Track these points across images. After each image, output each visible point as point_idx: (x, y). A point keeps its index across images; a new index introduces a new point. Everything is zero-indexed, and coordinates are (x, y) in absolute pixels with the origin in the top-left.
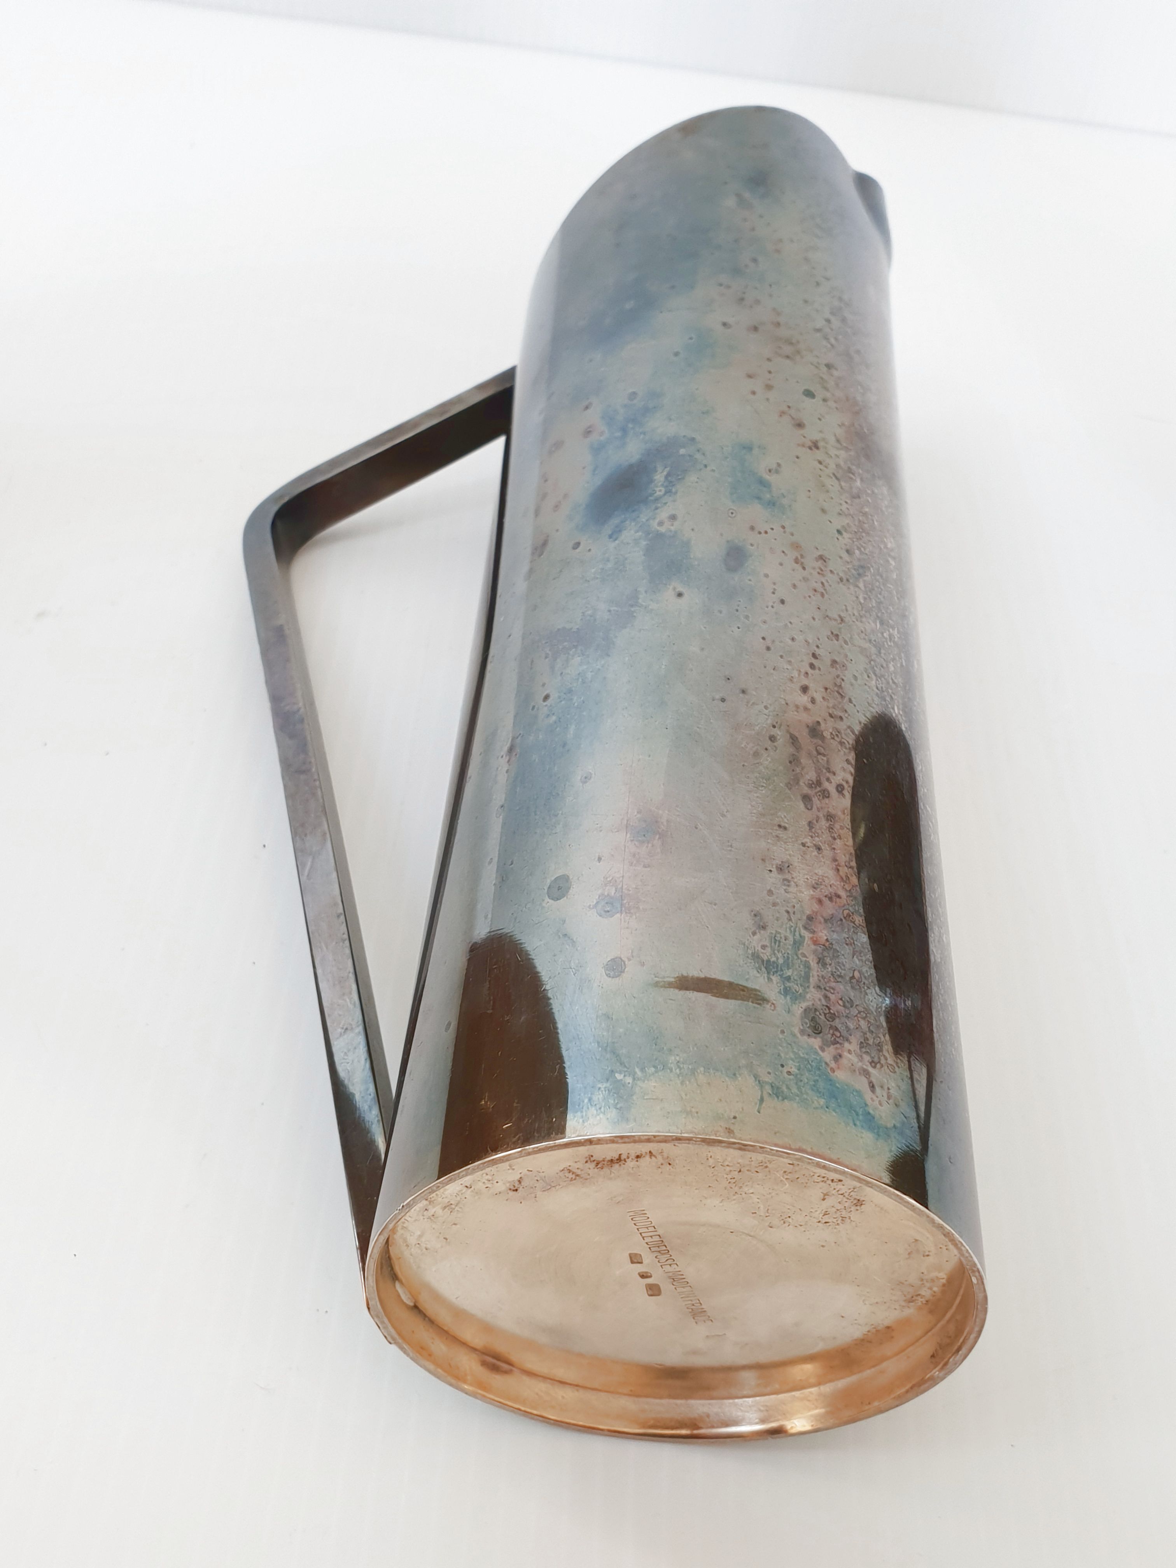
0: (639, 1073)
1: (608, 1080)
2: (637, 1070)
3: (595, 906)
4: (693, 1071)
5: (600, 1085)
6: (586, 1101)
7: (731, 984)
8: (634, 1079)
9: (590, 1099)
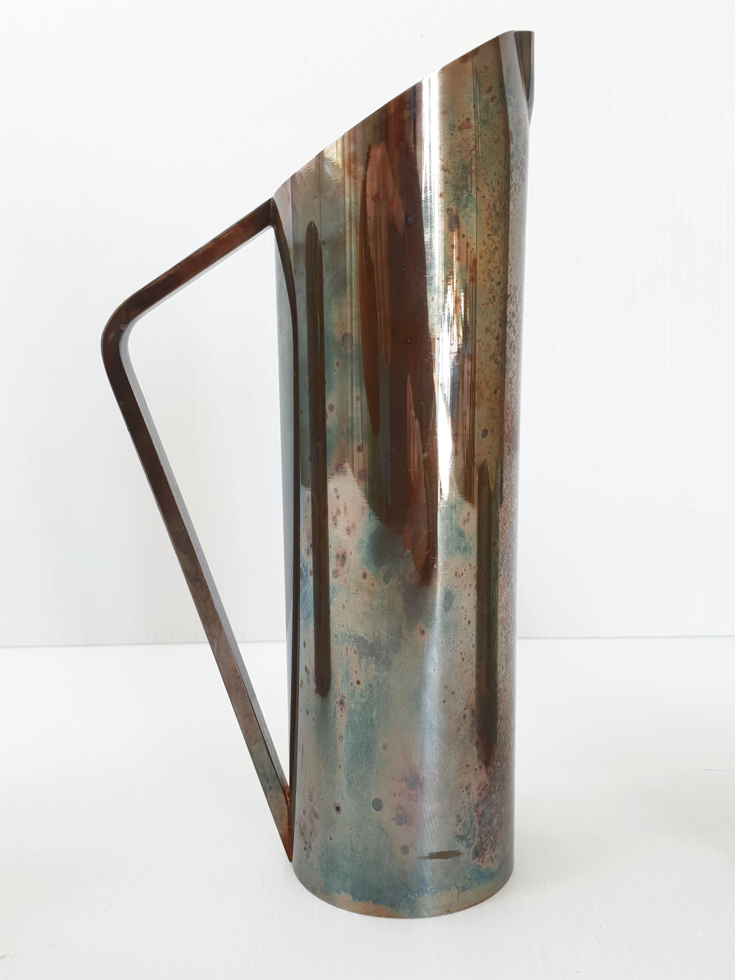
0: (417, 895)
1: (405, 897)
2: (416, 894)
3: (395, 819)
4: (436, 892)
5: (403, 899)
6: (398, 904)
7: (449, 852)
8: (415, 897)
9: (399, 904)
